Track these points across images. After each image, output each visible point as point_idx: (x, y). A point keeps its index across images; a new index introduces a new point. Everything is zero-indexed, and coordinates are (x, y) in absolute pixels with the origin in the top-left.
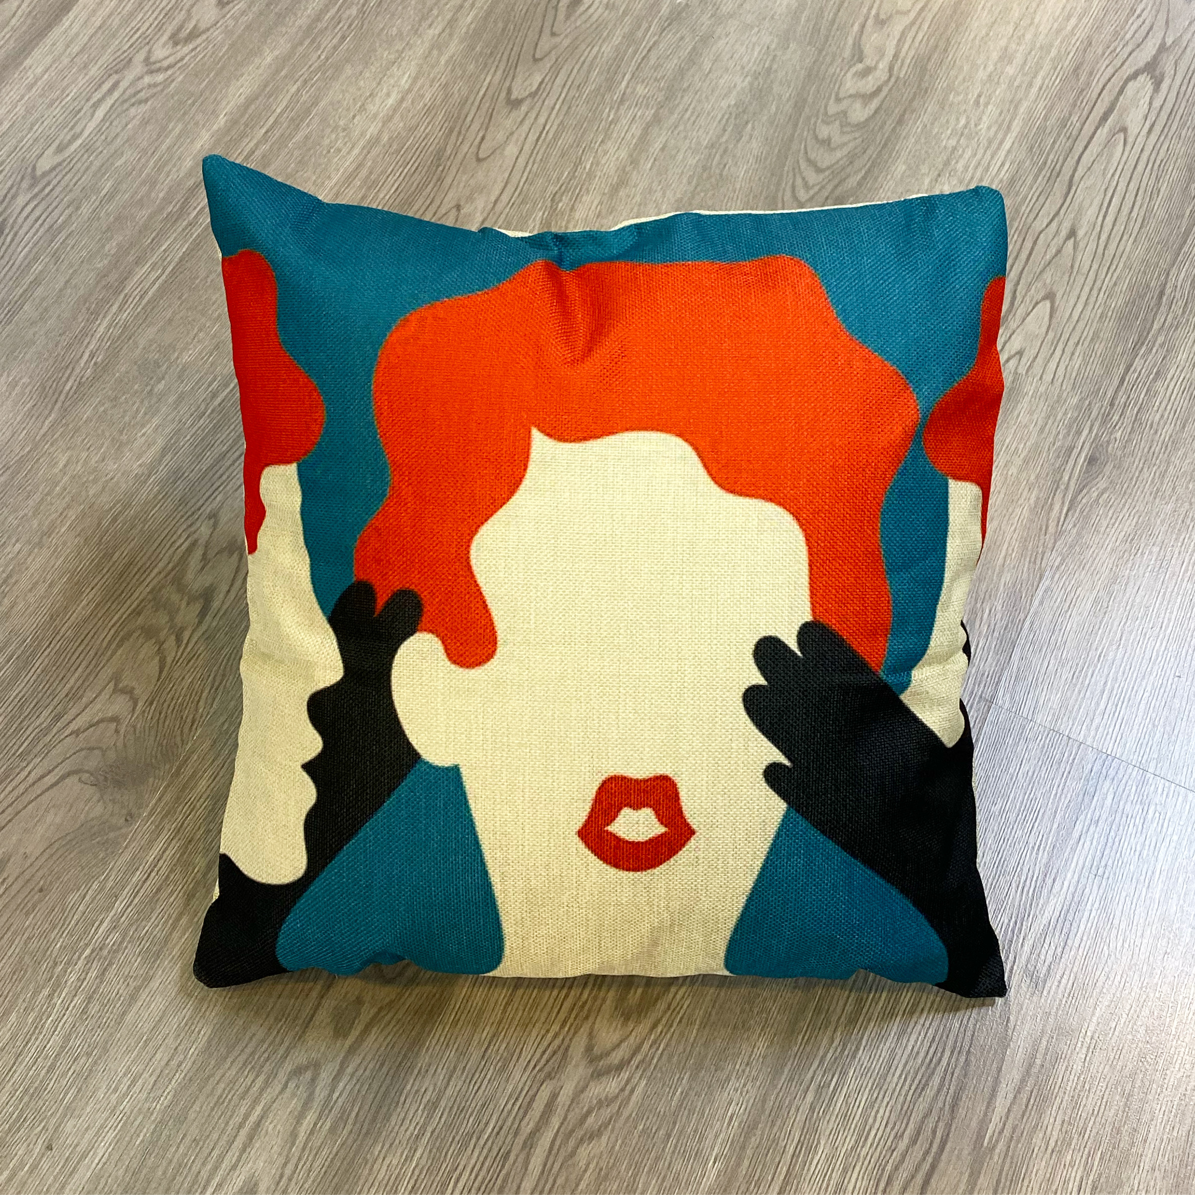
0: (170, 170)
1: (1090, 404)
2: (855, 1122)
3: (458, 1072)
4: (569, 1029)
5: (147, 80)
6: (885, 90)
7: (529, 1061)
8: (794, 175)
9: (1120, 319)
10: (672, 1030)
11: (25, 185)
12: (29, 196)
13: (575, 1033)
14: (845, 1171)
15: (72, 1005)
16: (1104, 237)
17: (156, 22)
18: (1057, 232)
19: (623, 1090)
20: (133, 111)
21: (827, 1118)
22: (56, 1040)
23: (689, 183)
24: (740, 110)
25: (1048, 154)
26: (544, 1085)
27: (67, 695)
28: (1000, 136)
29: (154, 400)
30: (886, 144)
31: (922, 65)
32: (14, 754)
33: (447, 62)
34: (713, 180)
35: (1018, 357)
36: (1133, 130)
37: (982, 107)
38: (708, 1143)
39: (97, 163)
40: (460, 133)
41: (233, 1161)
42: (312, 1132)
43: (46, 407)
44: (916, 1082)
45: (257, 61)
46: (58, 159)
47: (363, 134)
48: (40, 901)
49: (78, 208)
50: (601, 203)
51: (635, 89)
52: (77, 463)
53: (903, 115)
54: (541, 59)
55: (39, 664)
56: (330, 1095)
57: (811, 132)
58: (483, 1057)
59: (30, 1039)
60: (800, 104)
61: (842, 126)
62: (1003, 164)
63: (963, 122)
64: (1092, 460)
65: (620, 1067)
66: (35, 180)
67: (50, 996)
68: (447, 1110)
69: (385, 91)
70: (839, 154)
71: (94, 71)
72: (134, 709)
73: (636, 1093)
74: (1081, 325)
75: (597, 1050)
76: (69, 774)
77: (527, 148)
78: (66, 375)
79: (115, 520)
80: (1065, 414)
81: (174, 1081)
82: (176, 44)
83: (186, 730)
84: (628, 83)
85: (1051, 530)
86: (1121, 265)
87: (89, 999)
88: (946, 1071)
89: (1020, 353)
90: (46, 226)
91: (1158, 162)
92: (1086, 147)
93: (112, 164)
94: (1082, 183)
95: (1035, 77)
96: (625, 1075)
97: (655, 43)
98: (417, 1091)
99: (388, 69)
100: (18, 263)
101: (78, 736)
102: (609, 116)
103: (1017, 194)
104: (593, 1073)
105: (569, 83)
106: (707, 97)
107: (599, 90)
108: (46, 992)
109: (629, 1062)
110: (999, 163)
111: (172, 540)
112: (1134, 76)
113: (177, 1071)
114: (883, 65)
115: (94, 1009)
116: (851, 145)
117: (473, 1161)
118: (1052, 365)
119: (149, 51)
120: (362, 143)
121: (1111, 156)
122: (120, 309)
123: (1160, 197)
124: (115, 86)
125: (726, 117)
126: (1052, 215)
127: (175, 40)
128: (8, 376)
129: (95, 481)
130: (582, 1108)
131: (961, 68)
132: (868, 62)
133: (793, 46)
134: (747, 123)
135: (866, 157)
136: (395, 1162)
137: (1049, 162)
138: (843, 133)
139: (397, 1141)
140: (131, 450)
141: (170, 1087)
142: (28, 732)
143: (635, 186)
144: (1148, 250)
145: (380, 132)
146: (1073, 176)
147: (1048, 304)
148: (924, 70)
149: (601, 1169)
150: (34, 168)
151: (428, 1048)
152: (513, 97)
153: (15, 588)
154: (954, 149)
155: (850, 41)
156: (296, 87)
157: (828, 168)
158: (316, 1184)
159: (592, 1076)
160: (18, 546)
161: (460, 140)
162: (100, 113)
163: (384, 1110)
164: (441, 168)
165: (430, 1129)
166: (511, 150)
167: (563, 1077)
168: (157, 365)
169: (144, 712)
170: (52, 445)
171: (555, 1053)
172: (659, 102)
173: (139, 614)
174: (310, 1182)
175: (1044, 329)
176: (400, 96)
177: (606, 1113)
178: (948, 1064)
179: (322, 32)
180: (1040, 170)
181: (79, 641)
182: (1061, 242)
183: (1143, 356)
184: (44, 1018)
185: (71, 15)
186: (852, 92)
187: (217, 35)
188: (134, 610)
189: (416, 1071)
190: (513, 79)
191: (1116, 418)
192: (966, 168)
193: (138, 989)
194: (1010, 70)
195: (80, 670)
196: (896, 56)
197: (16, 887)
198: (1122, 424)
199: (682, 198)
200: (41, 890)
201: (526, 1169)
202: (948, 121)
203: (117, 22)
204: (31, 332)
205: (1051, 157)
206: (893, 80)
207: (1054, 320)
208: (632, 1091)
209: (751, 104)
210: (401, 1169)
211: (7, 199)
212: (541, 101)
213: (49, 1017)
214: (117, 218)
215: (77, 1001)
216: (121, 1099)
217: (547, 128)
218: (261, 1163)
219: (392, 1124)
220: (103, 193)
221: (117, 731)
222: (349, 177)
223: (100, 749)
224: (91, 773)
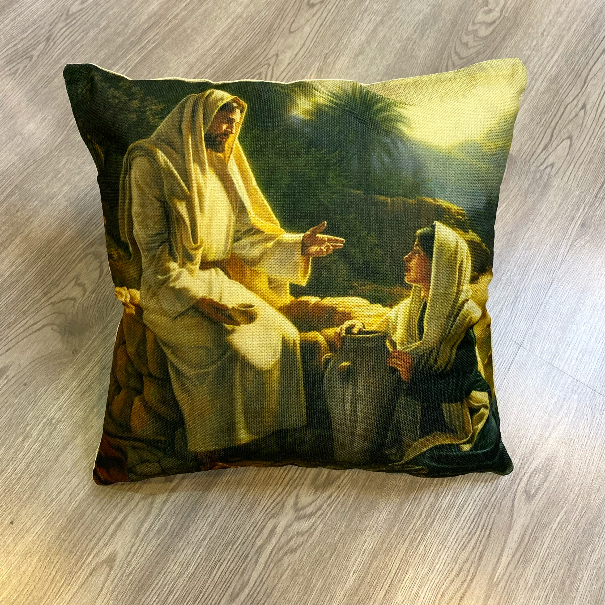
0: (136, 19)
1: (585, 196)
3: (227, 508)
4: (287, 492)
6: (498, 22)
7: (264, 507)
8: (448, 59)
10: (339, 499)
11: (63, 18)
12: (64, 24)
13: (290, 494)
14: (420, 587)
15: (33, 447)
16: (599, 111)
18: (576, 105)
19: (310, 528)
21: (414, 556)
22: (23, 465)
23: (395, 57)
24: (424, 23)
25: (576, 65)
26: (271, 520)
27: (51, 283)
28: (552, 52)
30: (495, 49)
31: (516, 12)
32: (20, 311)
34: (407, 57)
35: (551, 166)
37: (545, 37)
38: (352, 562)
39: (100, 12)
40: (282, 17)
41: (106, 542)
42: (148, 531)
43: (59, 132)
44: (462, 543)
46: (80, 7)
47: (234, 12)
48: (24, 390)
49: (87, 33)
50: (349, 61)
51: (372, 6)
52: (71, 163)
53: (505, 36)
56: (160, 512)
57: (459, 39)
58: (240, 502)
60: (454, 23)
61: (474, 38)
62: (552, 67)
63: (535, 43)
64: (583, 225)
65: (310, 516)
66: (68, 16)
67: (23, 441)
70: (471, 51)
72: (84, 295)
73: (317, 531)
74: (585, 153)
75: (299, 505)
76: (47, 325)
77: (316, 28)
79: (86, 195)
80: (572, 199)
81: (80, 495)
83: (109, 309)
85: (560, 258)
87: (42, 446)
88: (478, 538)
89: (553, 165)
92: (595, 63)
93: (108, 13)
94: (591, 82)
95: (572, 25)
96: (312, 520)
98: (205, 516)
100: (54, 57)
101: (54, 305)
102: (358, 17)
103: (559, 83)
104: (297, 516)
106: (408, 14)
107: (354, 3)
108: (21, 439)
109: (315, 514)
110: (551, 66)
114: (498, 9)
115: (44, 451)
116: (479, 47)
117: (229, 557)
118: (568, 173)
120: (233, 16)
125: (417, 25)
126: (574, 96)
128: (42, 115)
130: (288, 536)
131: (536, 16)
132: (490, 7)
134: (427, 29)
136: (189, 552)
137: (576, 69)
138: (474, 41)
139: (191, 542)
142: (29, 300)
143: (368, 55)
145: (243, 12)
146: (587, 77)
147: (569, 141)
148: (518, 14)
149: (295, 570)
150: (68, 11)
152: (311, 2)
153: (32, 223)
154: (529, 56)
157: (465, 58)
158: (147, 559)
159: (295, 518)
160: (36, 203)
161: (282, 20)
163: (186, 524)
164: (271, 34)
165: (209, 537)
166: (307, 29)
167: (280, 518)
169: (89, 297)
170: (59, 152)
171: (277, 504)
172: (384, 14)
173: (93, 246)
174: (144, 558)
175: (566, 154)
177: (301, 539)
178: (479, 535)
180: (571, 72)
181: (60, 256)
182: (578, 110)
184: (18, 453)
186: (482, 20)
188: (90, 244)
191: (597, 204)
192: (534, 67)
193: (67, 444)
194: (560, 20)
195: (59, 271)
196: (504, 6)
197: (13, 381)
199: (390, 64)
200: (25, 385)
201: (256, 565)
202: (527, 42)
204: (57, 92)
205: (577, 67)
206: (502, 17)
207: (571, 150)
208: (315, 530)
209: (430, 20)
210: (192, 556)
211: (53, 24)
212: (325, 6)
213: (20, 453)
214: (106, 40)
215: (36, 445)
216: (52, 501)
217: (327, 19)
218: (120, 544)
219: (190, 532)
220: (101, 27)
221: (74, 305)
222: (224, 33)
223: (64, 314)
224: (58, 326)
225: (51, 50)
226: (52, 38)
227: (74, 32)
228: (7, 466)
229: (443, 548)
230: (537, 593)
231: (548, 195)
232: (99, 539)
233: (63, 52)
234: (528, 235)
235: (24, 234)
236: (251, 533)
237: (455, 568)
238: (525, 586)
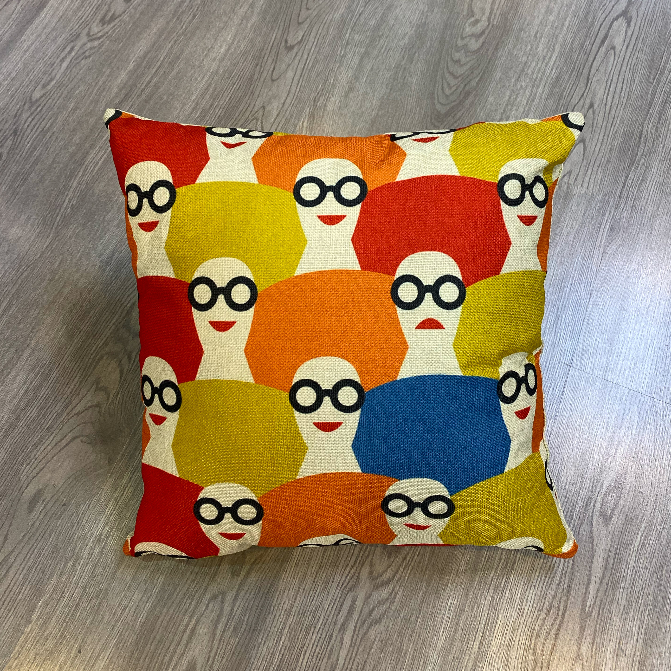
0: (105, 95)
1: (608, 199)
2: (516, 603)
3: (301, 591)
4: (359, 563)
5: (89, 45)
6: (486, 33)
7: (339, 582)
8: (443, 81)
9: (620, 153)
11: (26, 107)
12: (29, 113)
13: (363, 565)
14: (513, 631)
15: (86, 569)
16: (608, 107)
17: (92, 13)
18: (583, 106)
19: (391, 595)
20: (83, 62)
22: (79, 590)
23: (387, 88)
24: (411, 46)
25: (575, 63)
26: (348, 595)
27: (70, 393)
28: (549, 54)
29: (106, 224)
30: (489, 61)
31: (504, 16)
32: (44, 428)
33: (252, 26)
34: (399, 85)
35: (569, 175)
36: (618, 48)
37: (538, 39)
38: (439, 621)
39: (65, 93)
40: (261, 66)
41: (182, 652)
42: (224, 631)
45: (148, 31)
46: (42, 92)
47: (209, 70)
48: (65, 510)
49: (56, 119)
50: (340, 101)
51: (354, 37)
52: (66, 262)
53: (497, 45)
54: (303, 22)
55: (54, 376)
56: (232, 609)
57: (450, 57)
58: (314, 582)
59: (64, 590)
60: (442, 41)
61: (465, 53)
62: (552, 70)
63: (529, 47)
64: (612, 229)
65: (388, 582)
66: (32, 104)
68: (296, 614)
69: (219, 45)
70: (465, 68)
71: (60, 41)
72: (108, 399)
73: (398, 596)
74: (601, 155)
75: (375, 574)
76: (75, 438)
77: (299, 72)
78: (56, 213)
79: (89, 292)
80: (596, 205)
81: (146, 608)
82: (104, 24)
83: (137, 409)
84: (350, 34)
85: (594, 268)
86: (618, 122)
87: (96, 565)
88: (562, 571)
89: (570, 173)
90: (40, 129)
91: (632, 65)
92: (595, 58)
93: (74, 93)
94: (594, 78)
95: (565, 21)
96: (391, 587)
97: (362, 11)
98: (280, 604)
99: (220, 33)
101: (78, 416)
102: (341, 53)
103: (561, 86)
104: (374, 586)
105: (318, 36)
106: (393, 40)
107: (334, 38)
108: (71, 563)
109: (393, 580)
110: (550, 69)
111: (122, 302)
112: (616, 19)
113: (147, 602)
114: (485, 18)
116: (472, 62)
117: (313, 641)
118: (587, 178)
119: (89, 29)
120: (209, 74)
121: (608, 63)
122: (83, 174)
123: (635, 84)
124: (72, 49)
125: (404, 50)
126: (580, 96)
127: (103, 22)
128: (25, 216)
129: (76, 272)
130: (370, 606)
131: (525, 18)
132: (477, 17)
133: (436, 10)
134: (415, 53)
135: (480, 68)
136: (270, 645)
137: (576, 67)
138: (466, 56)
139: (271, 633)
140: (95, 253)
141: (144, 612)
142: (50, 416)
143: (358, 91)
144: (631, 113)
145: (219, 67)
146: (589, 74)
147: (582, 145)
148: (506, 19)
149: (382, 641)
150: (31, 98)
151: (283, 580)
152: (288, 45)
154: (526, 62)
155: (466, 6)
156: (170, 44)
157: (460, 76)
158: (228, 661)
159: (374, 588)
160: (38, 311)
161: (262, 69)
162: (65, 65)
163: (262, 616)
164: (252, 86)
165: (288, 625)
166: (290, 74)
167: (358, 590)
168: (106, 204)
169: (114, 400)
170: (51, 253)
171: (352, 577)
172: (368, 44)
173: (107, 345)
174: (224, 660)
175: (581, 159)
176: (227, 48)
177: (383, 608)
178: (563, 568)
179: (182, 13)
180: (572, 72)
182: (586, 110)
183: (633, 171)
185: (45, 10)
186: (470, 33)
187: (125, 17)
188: (103, 344)
189: (278, 593)
190: (288, 34)
191: (622, 205)
192: (533, 73)
194: (551, 18)
195: (77, 379)
196: (491, 13)
197: (50, 505)
198: (626, 208)
199: (383, 97)
200: (64, 505)
201: (342, 645)
202: (521, 48)
203: (71, 13)
204: (36, 189)
205: (577, 64)
206: (490, 26)
207: (586, 154)
208: (396, 595)
209: (416, 42)
210: (274, 648)
211: (17, 115)
212: (304, 46)
213: (74, 578)
214: (78, 123)
215: (89, 566)
216: (117, 621)
217: (308, 61)
218: (197, 651)
219: (268, 624)
220: (70, 109)
221: (100, 412)
222: (203, 93)
223: (91, 423)
224: (87, 437)
225: (21, 144)
226: (19, 130)
227: (41, 120)
228: (63, 593)
229: (529, 588)
230: (631, 615)
231: (570, 205)
232: (175, 651)
233: (34, 144)
234: (557, 250)
235: (32, 346)
236: (330, 612)
237: (545, 606)
238: (617, 611)
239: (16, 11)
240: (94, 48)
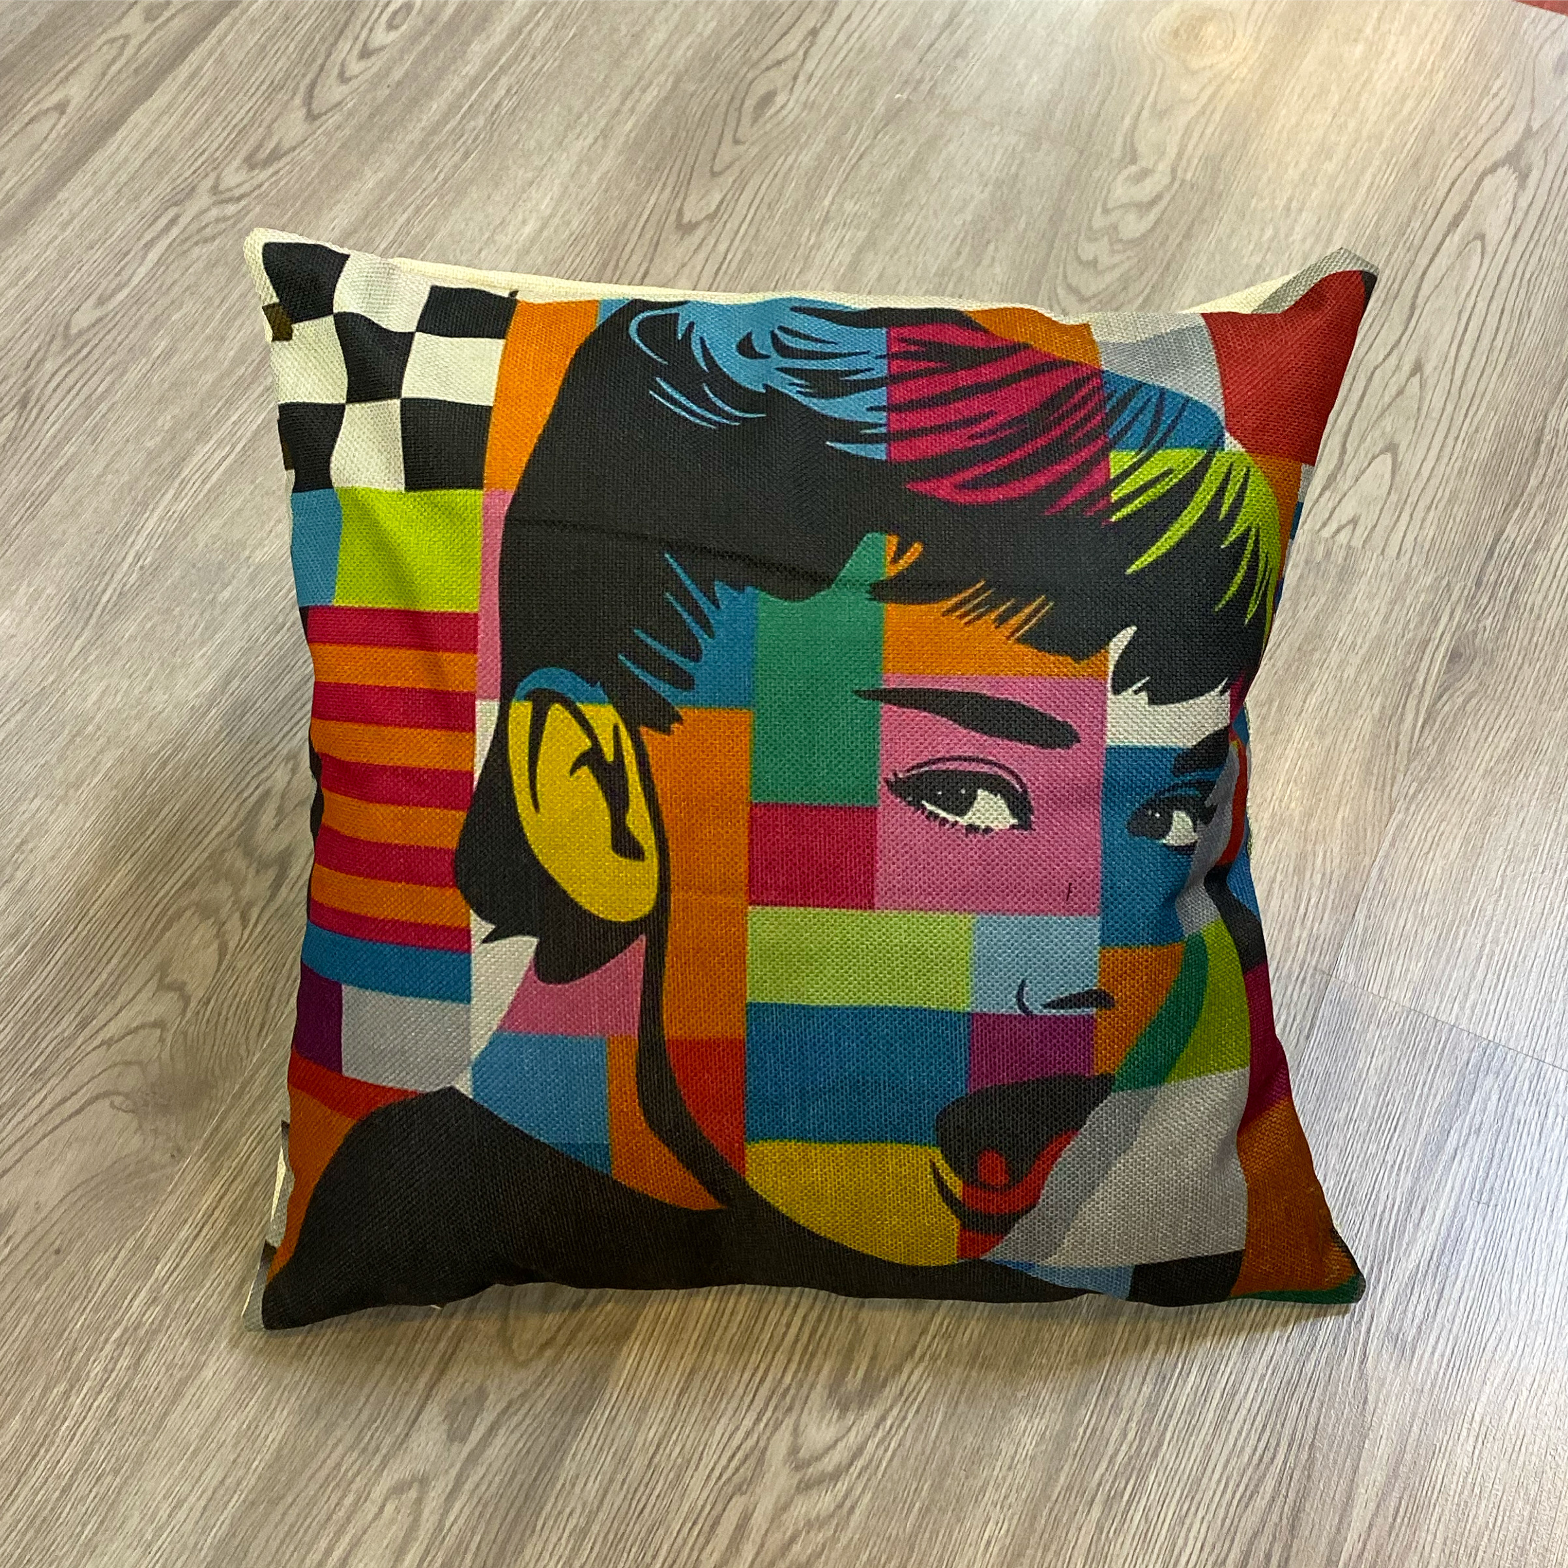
1: (1448, 584)
3: (616, 1486)
4: (768, 1423)
5: (214, 212)
6: (1167, 198)
7: (712, 1470)
8: (1051, 306)
9: (1484, 475)
10: (906, 1424)
12: (61, 360)
13: (775, 1431)
15: (96, 1404)
16: (1459, 372)
17: (227, 143)
18: (1398, 368)
19: (840, 1506)
20: (196, 251)
21: (1121, 1539)
22: (73, 1453)
24: (979, 227)
26: (733, 1502)
27: (97, 994)
29: (217, 611)
30: (1169, 264)
31: (1213, 165)
32: (27, 1071)
33: (601, 179)
35: (1351, 527)
36: (1492, 236)
37: (1293, 215)
39: (148, 318)
40: (617, 265)
43: (78, 622)
44: (1241, 1489)
45: (356, 185)
46: (98, 313)
48: (55, 1267)
49: (122, 375)
51: (842, 205)
52: (115, 695)
53: (1190, 228)
54: (721, 173)
55: (59, 954)
57: (1072, 252)
59: (39, 1450)
60: (1057, 216)
61: (1111, 245)
63: (1269, 232)
64: (1454, 657)
65: (835, 1476)
66: (68, 340)
67: (66, 1394)
68: (600, 1539)
69: (520, 217)
70: (1108, 278)
71: (146, 202)
72: (184, 1012)
73: (857, 1512)
74: (1434, 482)
75: (804, 1453)
76: (97, 1098)
78: (103, 584)
79: (164, 764)
80: (1416, 597)
81: (231, 1505)
82: (252, 168)
83: (254, 1033)
84: (834, 199)
86: (1484, 404)
87: (119, 1397)
88: (1282, 1472)
89: (1354, 522)
90: (82, 396)
91: (1527, 276)
92: (1432, 260)
93: (169, 317)
94: (1429, 304)
95: (1362, 174)
96: (842, 1486)
97: (867, 148)
98: (560, 1514)
99: (524, 191)
100: (44, 443)
101: (110, 1046)
102: (809, 239)
104: (800, 1482)
105: (757, 201)
106: (935, 213)
107: (796, 207)
108: (61, 1387)
109: (848, 1470)
111: (239, 788)
112: (1493, 169)
114: (1163, 167)
115: (125, 1409)
116: (1126, 266)
118: (1397, 536)
119: (218, 177)
121: (1466, 268)
122: (176, 498)
123: (1532, 319)
124: (173, 221)
125: (961, 236)
126: (1389, 348)
127: (251, 163)
128: (29, 587)
129: (138, 717)
130: (785, 1533)
131: (1265, 168)
132: (1143, 163)
133: (1045, 146)
134: (988, 242)
135: (1144, 279)
138: (1113, 252)
140: (186, 676)
141: (225, 1514)
142: (43, 1045)
144: (1519, 385)
146: (1416, 296)
147: (1388, 458)
148: (1216, 170)
150: (67, 327)
151: (574, 1455)
152: (686, 220)
153: (31, 857)
155: (1120, 140)
156: (405, 216)
157: (1094, 296)
159: (797, 1488)
160: (37, 802)
162: (153, 256)
167: (757, 1491)
168: (221, 567)
169: (198, 1013)
170: (82, 673)
171: (746, 1457)
172: (873, 222)
173: (193, 887)
175: (1385, 490)
176: (539, 223)
177: (818, 1537)
179: (438, 148)
181: (114, 923)
182: (1403, 379)
183: (1517, 522)
184: (58, 1424)
185: (119, 135)
186: (1125, 200)
187: (305, 154)
188: (185, 883)
189: (558, 1487)
190: (684, 199)
191: (1484, 601)
193: (183, 1382)
194: (1330, 167)
195: (114, 961)
196: (1180, 155)
197: (24, 1248)
198: (1493, 607)
200: (56, 1253)
202: (1249, 234)
203: (176, 143)
204: (60, 529)
206: (1176, 185)
207: (1397, 478)
208: (852, 1509)
209: (993, 219)
211: (33, 364)
212: (720, 224)
214: (173, 385)
217: (729, 257)
220: (155, 355)
221: (161, 1039)
223: (140, 1063)
224: (127, 1096)
225: (36, 428)
226: (34, 398)
227: (87, 376)
229: (1193, 1509)
231: (1351, 598)
233: (66, 428)
235: (16, 884)
239: (54, 135)
240: (225, 219)
